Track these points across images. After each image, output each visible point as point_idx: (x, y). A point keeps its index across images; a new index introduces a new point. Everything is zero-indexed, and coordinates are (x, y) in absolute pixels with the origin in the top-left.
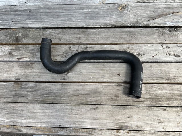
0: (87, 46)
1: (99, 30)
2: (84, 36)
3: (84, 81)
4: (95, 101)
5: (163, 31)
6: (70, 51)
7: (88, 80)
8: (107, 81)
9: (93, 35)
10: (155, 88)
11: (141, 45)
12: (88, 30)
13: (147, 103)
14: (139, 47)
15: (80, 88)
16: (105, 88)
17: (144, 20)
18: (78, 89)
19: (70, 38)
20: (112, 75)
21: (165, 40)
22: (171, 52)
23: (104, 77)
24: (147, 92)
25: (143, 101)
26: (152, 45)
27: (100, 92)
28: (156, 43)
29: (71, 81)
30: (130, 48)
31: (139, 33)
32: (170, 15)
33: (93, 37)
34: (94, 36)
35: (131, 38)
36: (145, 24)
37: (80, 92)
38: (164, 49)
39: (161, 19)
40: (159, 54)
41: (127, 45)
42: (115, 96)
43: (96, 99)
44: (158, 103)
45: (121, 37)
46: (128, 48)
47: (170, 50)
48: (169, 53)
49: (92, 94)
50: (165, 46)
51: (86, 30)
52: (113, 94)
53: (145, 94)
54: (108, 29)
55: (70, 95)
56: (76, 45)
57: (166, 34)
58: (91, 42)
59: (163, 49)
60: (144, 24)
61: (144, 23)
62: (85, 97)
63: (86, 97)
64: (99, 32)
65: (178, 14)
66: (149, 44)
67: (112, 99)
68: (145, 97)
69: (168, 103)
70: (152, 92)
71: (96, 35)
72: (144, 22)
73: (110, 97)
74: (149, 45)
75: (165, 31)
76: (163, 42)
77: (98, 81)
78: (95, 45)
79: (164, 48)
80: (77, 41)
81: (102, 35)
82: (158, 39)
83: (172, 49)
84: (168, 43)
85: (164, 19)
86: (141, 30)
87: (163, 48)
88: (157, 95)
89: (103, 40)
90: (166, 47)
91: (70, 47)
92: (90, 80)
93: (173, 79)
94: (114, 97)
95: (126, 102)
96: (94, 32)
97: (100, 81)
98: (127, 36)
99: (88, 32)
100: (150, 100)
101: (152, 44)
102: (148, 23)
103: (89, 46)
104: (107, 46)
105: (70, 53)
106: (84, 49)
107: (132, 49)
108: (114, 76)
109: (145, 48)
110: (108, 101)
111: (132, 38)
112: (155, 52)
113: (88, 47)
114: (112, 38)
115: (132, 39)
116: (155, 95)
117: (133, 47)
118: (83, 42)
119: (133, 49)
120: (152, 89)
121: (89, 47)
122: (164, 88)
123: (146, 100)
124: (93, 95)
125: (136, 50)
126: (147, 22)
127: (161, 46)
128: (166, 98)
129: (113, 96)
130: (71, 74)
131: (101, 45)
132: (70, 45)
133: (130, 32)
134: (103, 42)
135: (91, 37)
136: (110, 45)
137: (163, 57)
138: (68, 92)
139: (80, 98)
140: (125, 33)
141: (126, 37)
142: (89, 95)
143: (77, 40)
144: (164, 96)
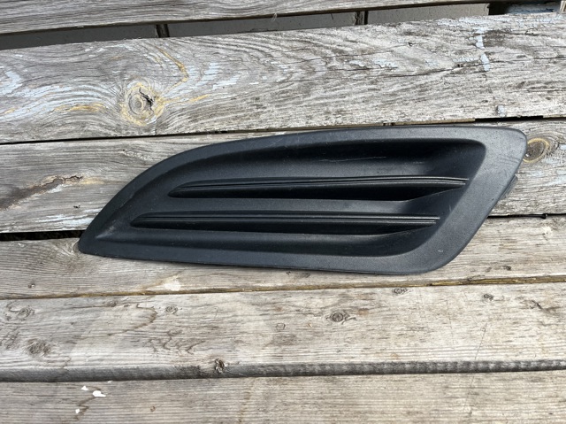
32: (54, 190)
39: (30, 207)
65: (82, 182)
85: (44, 205)
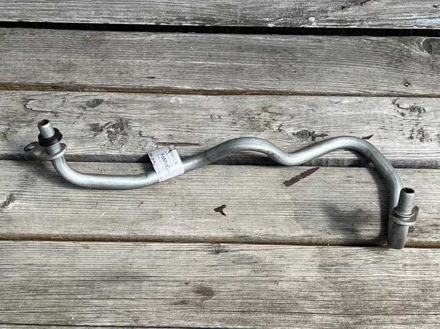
0: (100, 96)
1: (154, 36)
2: (89, 60)
3: (73, 232)
4: (113, 310)
5: (401, 50)
6: (24, 115)
7: (94, 229)
8: (168, 234)
9: (128, 58)
10: (358, 262)
11: (313, 98)
12: (109, 38)
13: (321, 320)
14: (306, 108)
15: (55, 260)
16: (159, 262)
17: (325, 5)
18: (45, 265)
19: (28, 64)
20: (193, 210)
21: (407, 84)
22: (428, 129)
23: (161, 216)
24: (329, 275)
25: (310, 310)
26: (359, 99)
27: (138, 278)
28: (375, 92)
29: (18, 231)
30: (270, 110)
31: (310, 55)
33: (126, 65)
34: (130, 62)
35: (276, 71)
36: (332, 21)
37: (54, 275)
38: (403, 114)
40: (381, 132)
41: (262, 98)
42: (198, 292)
43: (119, 302)
44: (364, 318)
45: (239, 69)
46: (265, 109)
47: (425, 119)
48: (421, 131)
49: (103, 284)
50: (406, 103)
51: (98, 35)
52: (192, 284)
53: (318, 285)
54: (187, 35)
55: (13, 287)
56: (53, 93)
57: (415, 60)
58: (116, 82)
59: (399, 116)
60: (328, 21)
61: (329, 14)
62: (72, 297)
63: (79, 297)
64: (151, 45)
66: (346, 95)
67: (183, 303)
68: (317, 295)
69: (404, 318)
70: (346, 275)
71: (140, 57)
72: (326, 12)
73: (176, 294)
74: (346, 100)
75: (408, 51)
76: (400, 88)
77: (131, 235)
78: (132, 96)
79: (405, 112)
80: (58, 76)
81: (164, 58)
82: (380, 76)
83: (432, 115)
84: (420, 92)
86: (319, 44)
87: (400, 111)
88: (365, 288)
89: (164, 75)
90: (412, 109)
91: (26, 101)
92: (99, 229)
93: (430, 229)
94: (192, 296)
95: (239, 315)
96: (131, 45)
97: (140, 234)
98: (264, 62)
99: (108, 45)
100: (336, 307)
101: (359, 96)
102: (341, 16)
103: (106, 96)
104: (180, 99)
105: (23, 122)
106: (84, 109)
107: (277, 114)
108: (200, 216)
109: (330, 109)
110: (169, 310)
111: (282, 72)
112: (367, 127)
113: (102, 101)
114: (203, 70)
115: (281, 76)
116: (356, 288)
117: (283, 104)
118: (84, 83)
119: (281, 114)
120: (346, 264)
121: (108, 103)
122: (394, 261)
123: (321, 307)
124: (106, 288)
125: (292, 117)
126: (340, 13)
127: (394, 103)
128: (397, 301)
129: (191, 294)
130: (20, 206)
131: (155, 95)
132: (28, 93)
133: (273, 50)
134: (167, 85)
135: (115, 64)
136: (194, 96)
137: (398, 144)
138: (5, 274)
139: (50, 300)
140: (254, 54)
141: (259, 68)
142: (89, 289)
143: (58, 72)
144: (390, 294)
